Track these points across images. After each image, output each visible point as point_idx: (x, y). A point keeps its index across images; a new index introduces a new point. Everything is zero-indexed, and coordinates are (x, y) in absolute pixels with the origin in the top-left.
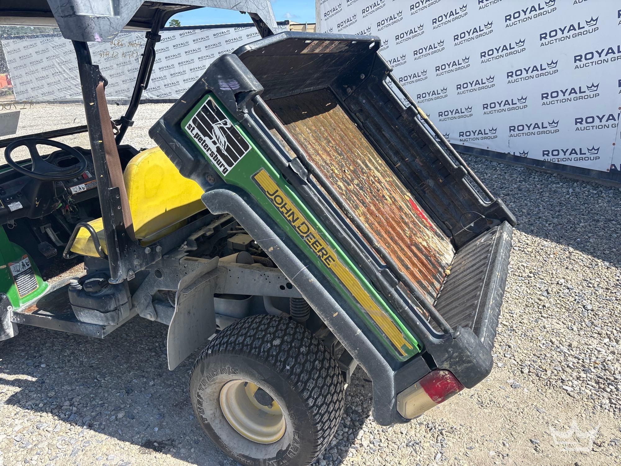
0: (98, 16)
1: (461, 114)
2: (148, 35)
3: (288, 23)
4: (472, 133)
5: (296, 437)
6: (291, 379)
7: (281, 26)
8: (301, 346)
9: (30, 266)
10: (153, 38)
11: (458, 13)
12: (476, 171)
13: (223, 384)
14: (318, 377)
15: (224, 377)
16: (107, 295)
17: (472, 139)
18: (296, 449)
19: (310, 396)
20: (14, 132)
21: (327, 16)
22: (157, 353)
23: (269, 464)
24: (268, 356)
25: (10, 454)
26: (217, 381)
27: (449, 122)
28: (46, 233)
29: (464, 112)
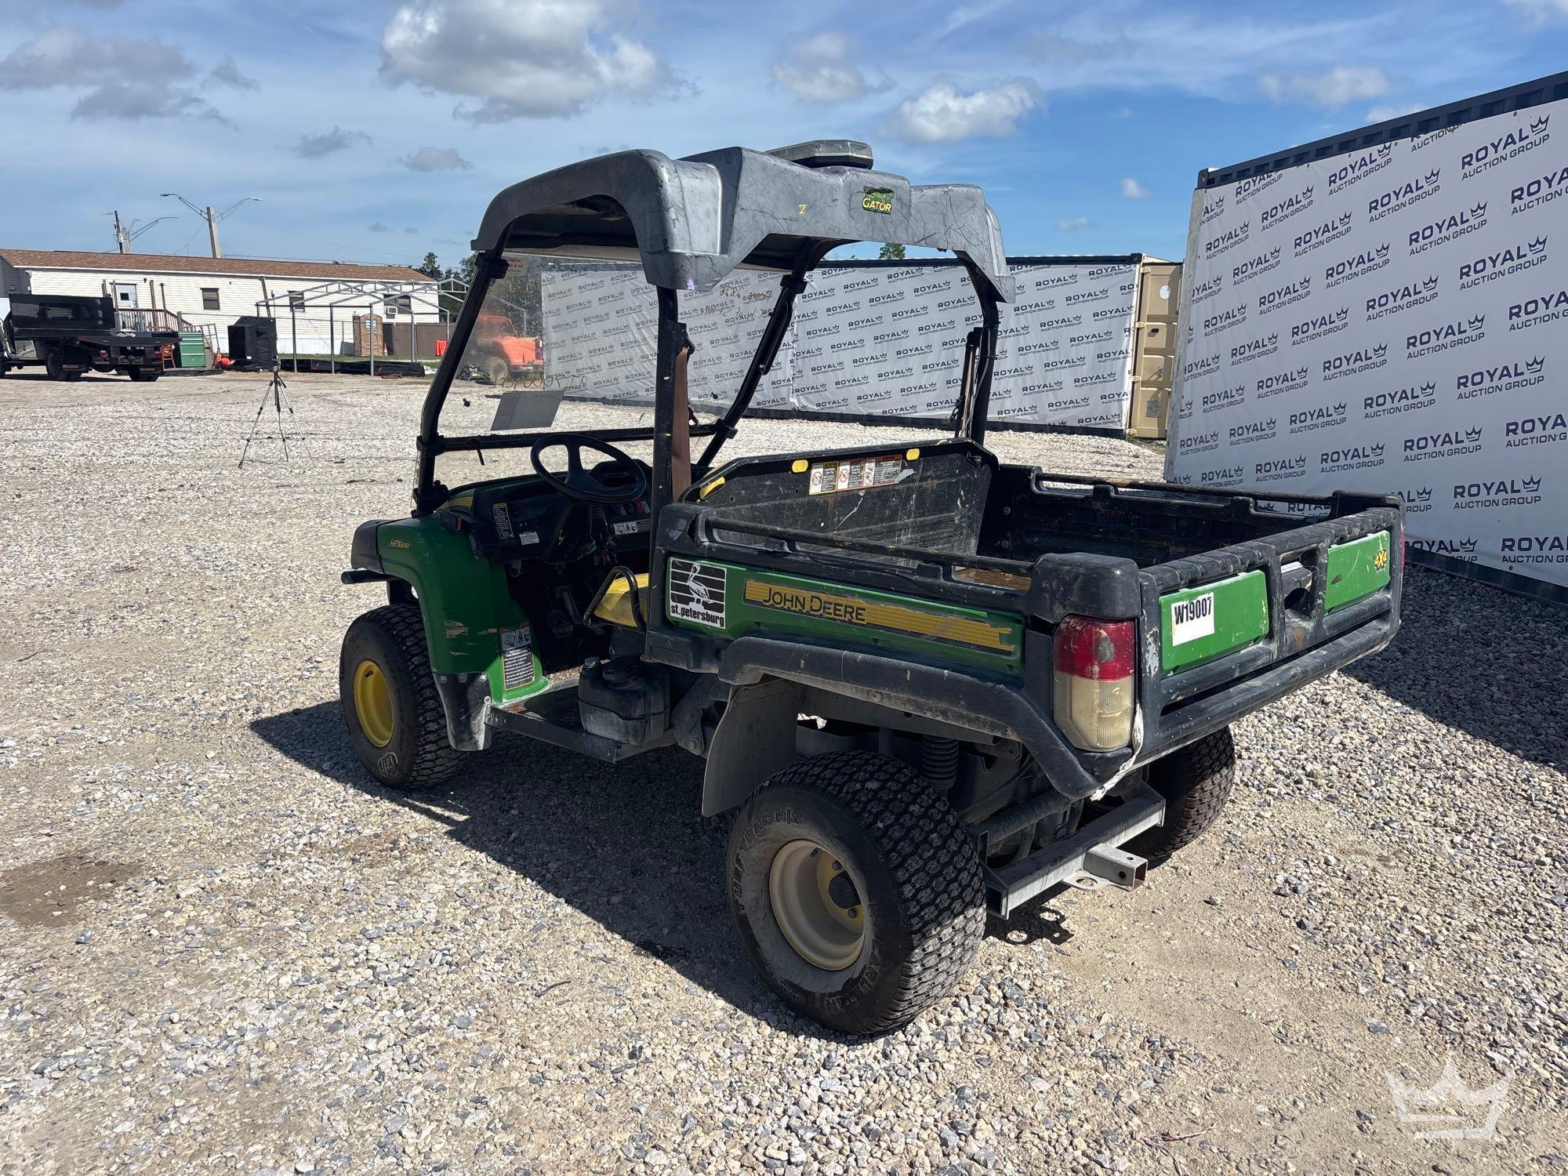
0: (697, 253)
1: (1510, 495)
2: (785, 282)
3: (1139, 261)
4: (1534, 542)
5: (876, 953)
6: (881, 844)
7: (1122, 267)
8: (913, 802)
9: (529, 642)
10: (793, 286)
11: (1525, 255)
12: (1527, 635)
13: (779, 845)
14: (931, 858)
15: (780, 828)
16: (633, 692)
17: (1536, 559)
18: (873, 976)
19: (908, 881)
20: (549, 424)
21: (1213, 250)
22: (694, 832)
23: (828, 1003)
24: (853, 800)
25: (447, 910)
26: (770, 836)
27: (1478, 510)
28: (562, 600)
29: (1519, 491)
